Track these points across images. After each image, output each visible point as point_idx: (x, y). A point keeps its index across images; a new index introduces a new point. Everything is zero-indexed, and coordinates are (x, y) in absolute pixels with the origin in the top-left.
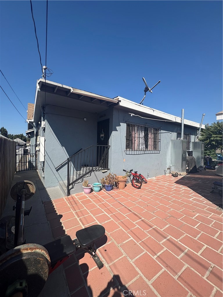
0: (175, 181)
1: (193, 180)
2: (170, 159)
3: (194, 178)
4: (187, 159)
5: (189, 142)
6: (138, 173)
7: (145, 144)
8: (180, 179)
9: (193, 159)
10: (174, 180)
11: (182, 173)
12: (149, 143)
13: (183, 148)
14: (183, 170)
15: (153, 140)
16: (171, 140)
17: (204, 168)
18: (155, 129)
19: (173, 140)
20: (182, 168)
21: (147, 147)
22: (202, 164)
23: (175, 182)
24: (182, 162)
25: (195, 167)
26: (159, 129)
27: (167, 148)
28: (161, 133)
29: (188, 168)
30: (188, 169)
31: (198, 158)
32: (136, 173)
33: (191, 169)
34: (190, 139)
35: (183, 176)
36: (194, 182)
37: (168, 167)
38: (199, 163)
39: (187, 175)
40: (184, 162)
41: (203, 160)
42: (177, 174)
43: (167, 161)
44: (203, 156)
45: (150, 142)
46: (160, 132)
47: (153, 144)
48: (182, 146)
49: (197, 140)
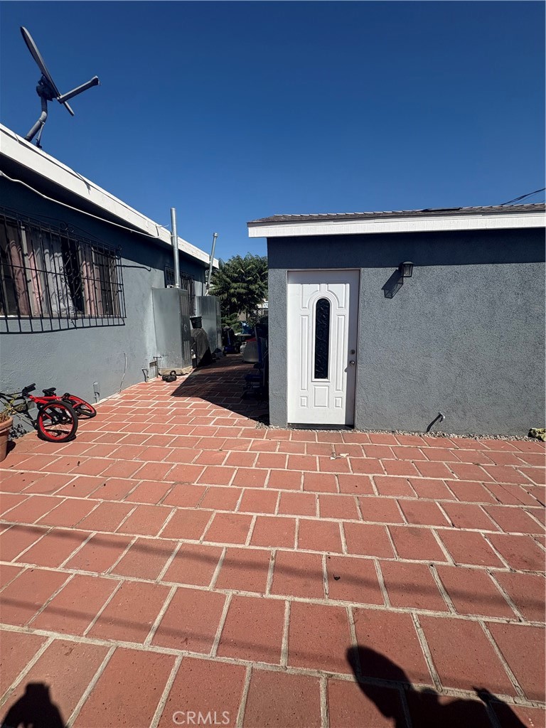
0: (172, 391)
1: (208, 379)
2: (155, 339)
3: (209, 375)
4: (192, 335)
5: (192, 296)
6: (59, 394)
7: (72, 296)
8: (182, 385)
9: (202, 334)
10: (169, 389)
11: (184, 370)
12: (86, 294)
13: (181, 309)
14: (185, 363)
15: (98, 284)
16: (153, 289)
17: (224, 352)
18: (101, 250)
19: (156, 289)
20: (183, 357)
21: (79, 304)
22: (220, 345)
23: (173, 395)
24: (183, 344)
25: (208, 351)
26: (113, 254)
27: (144, 310)
28: (121, 266)
29: (194, 356)
30: (196, 359)
31: (212, 333)
32: (50, 392)
33: (201, 357)
34: (192, 289)
35: (187, 376)
36: (210, 385)
37: (150, 360)
38: (214, 342)
39: (194, 371)
40: (187, 343)
41: (219, 335)
42: (173, 373)
43: (147, 345)
44: (220, 327)
45: (90, 291)
46: (118, 262)
47: (99, 297)
48: (178, 305)
49: (206, 294)
